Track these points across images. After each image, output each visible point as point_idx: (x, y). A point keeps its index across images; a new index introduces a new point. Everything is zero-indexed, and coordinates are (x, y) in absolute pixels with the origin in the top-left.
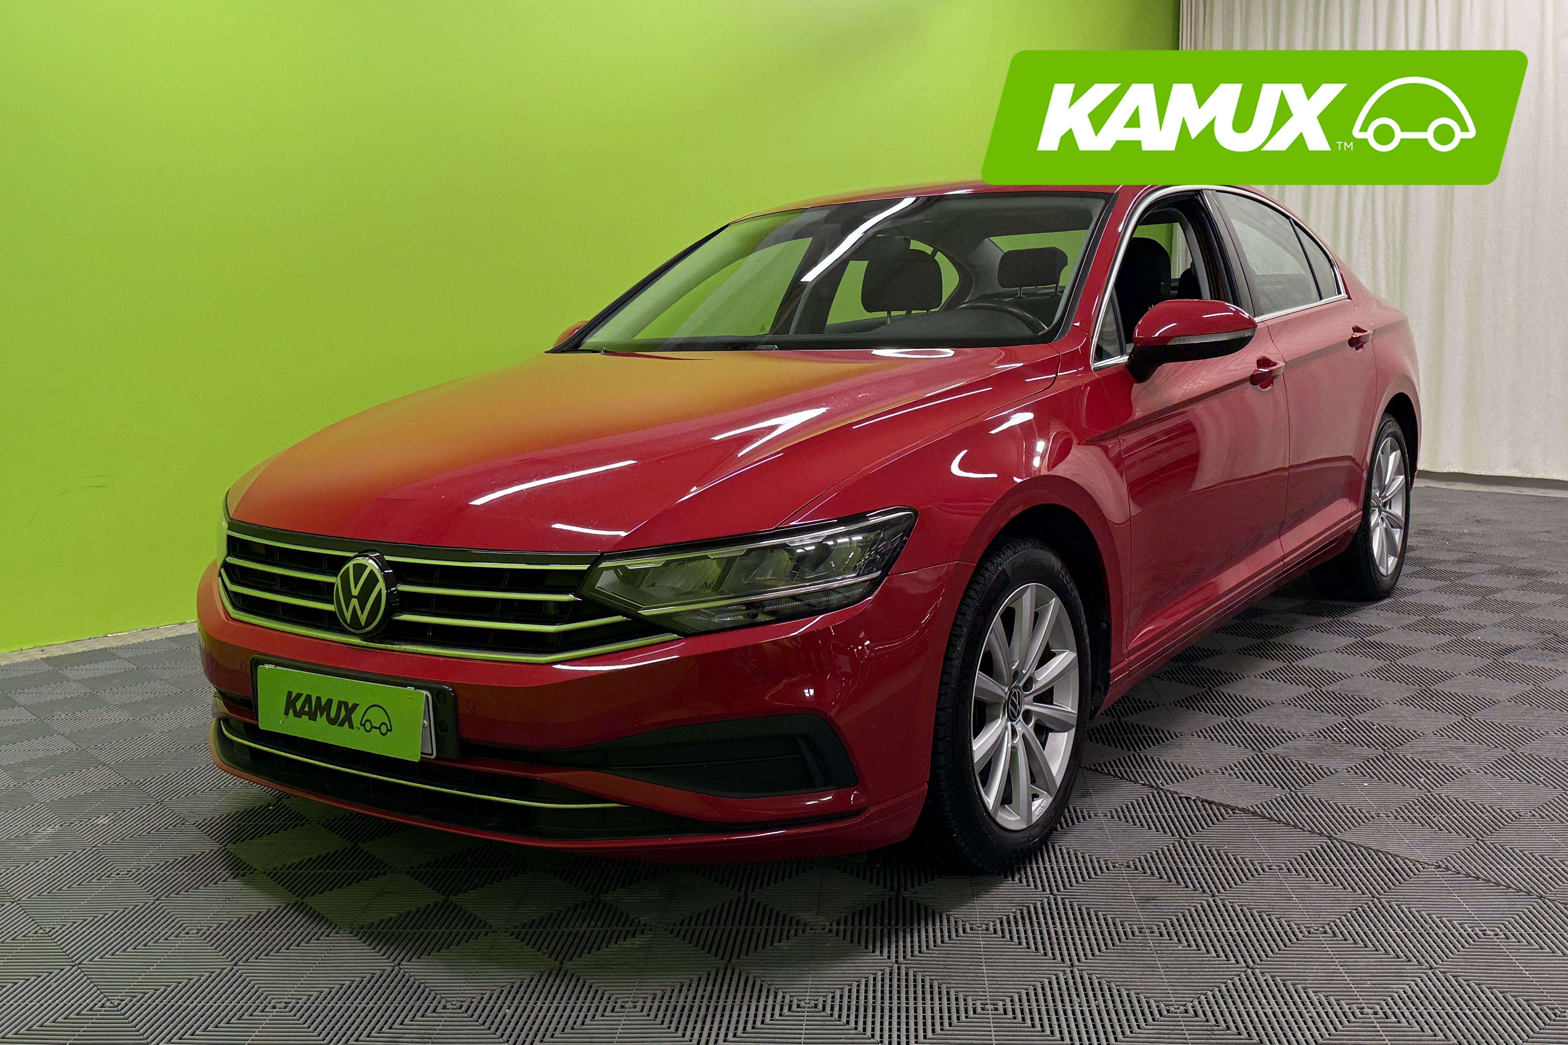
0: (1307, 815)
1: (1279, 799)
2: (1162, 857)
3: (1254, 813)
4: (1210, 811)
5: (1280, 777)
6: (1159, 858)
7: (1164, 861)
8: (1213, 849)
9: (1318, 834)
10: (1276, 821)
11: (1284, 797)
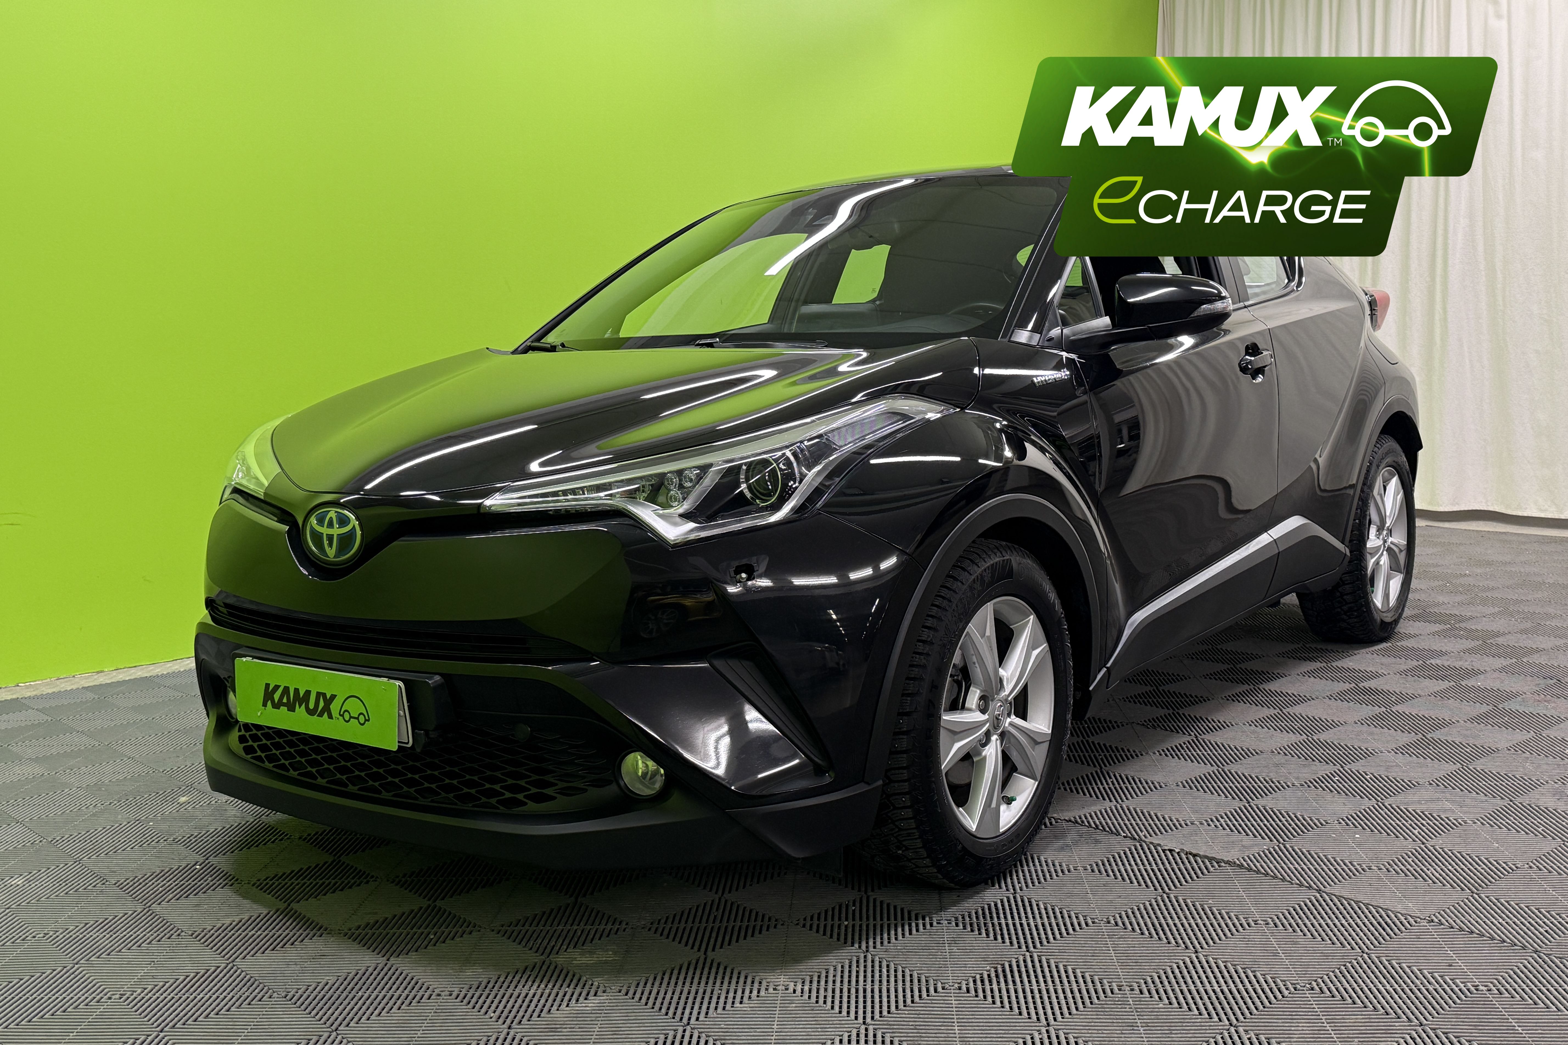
0: (1295, 868)
1: (1267, 852)
2: (1144, 912)
3: (1241, 866)
4: (1195, 864)
5: (1268, 829)
6: (1140, 914)
7: (1146, 916)
8: (1197, 903)
9: (1306, 887)
10: (1263, 874)
11: (1272, 850)
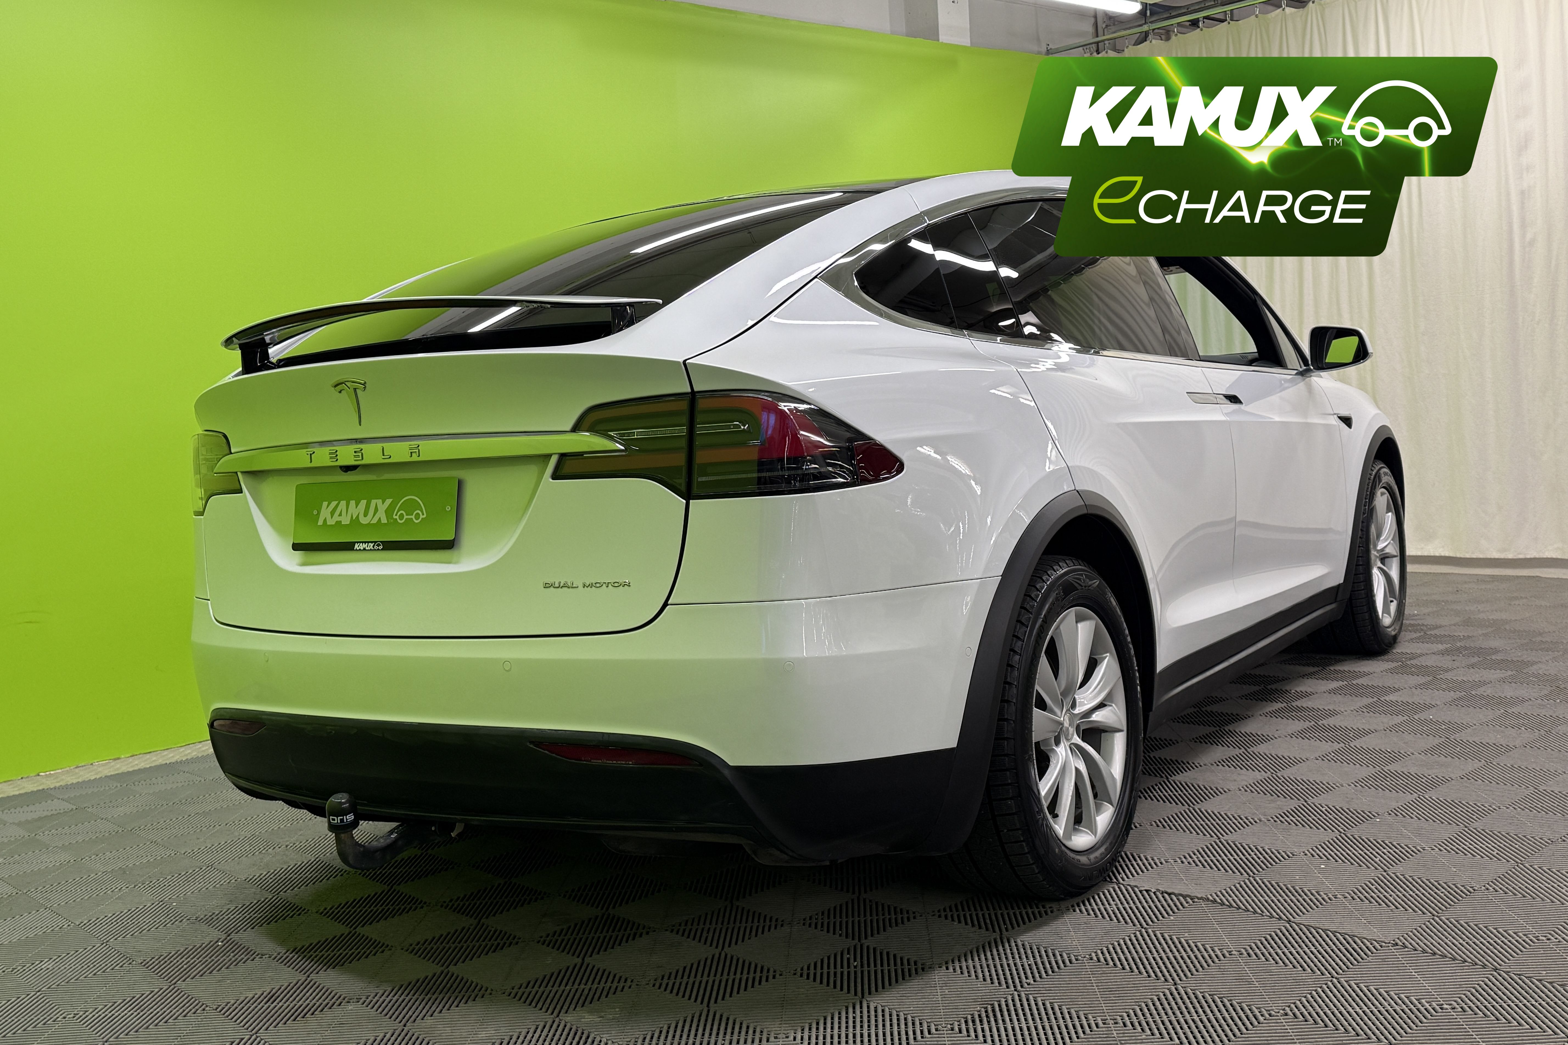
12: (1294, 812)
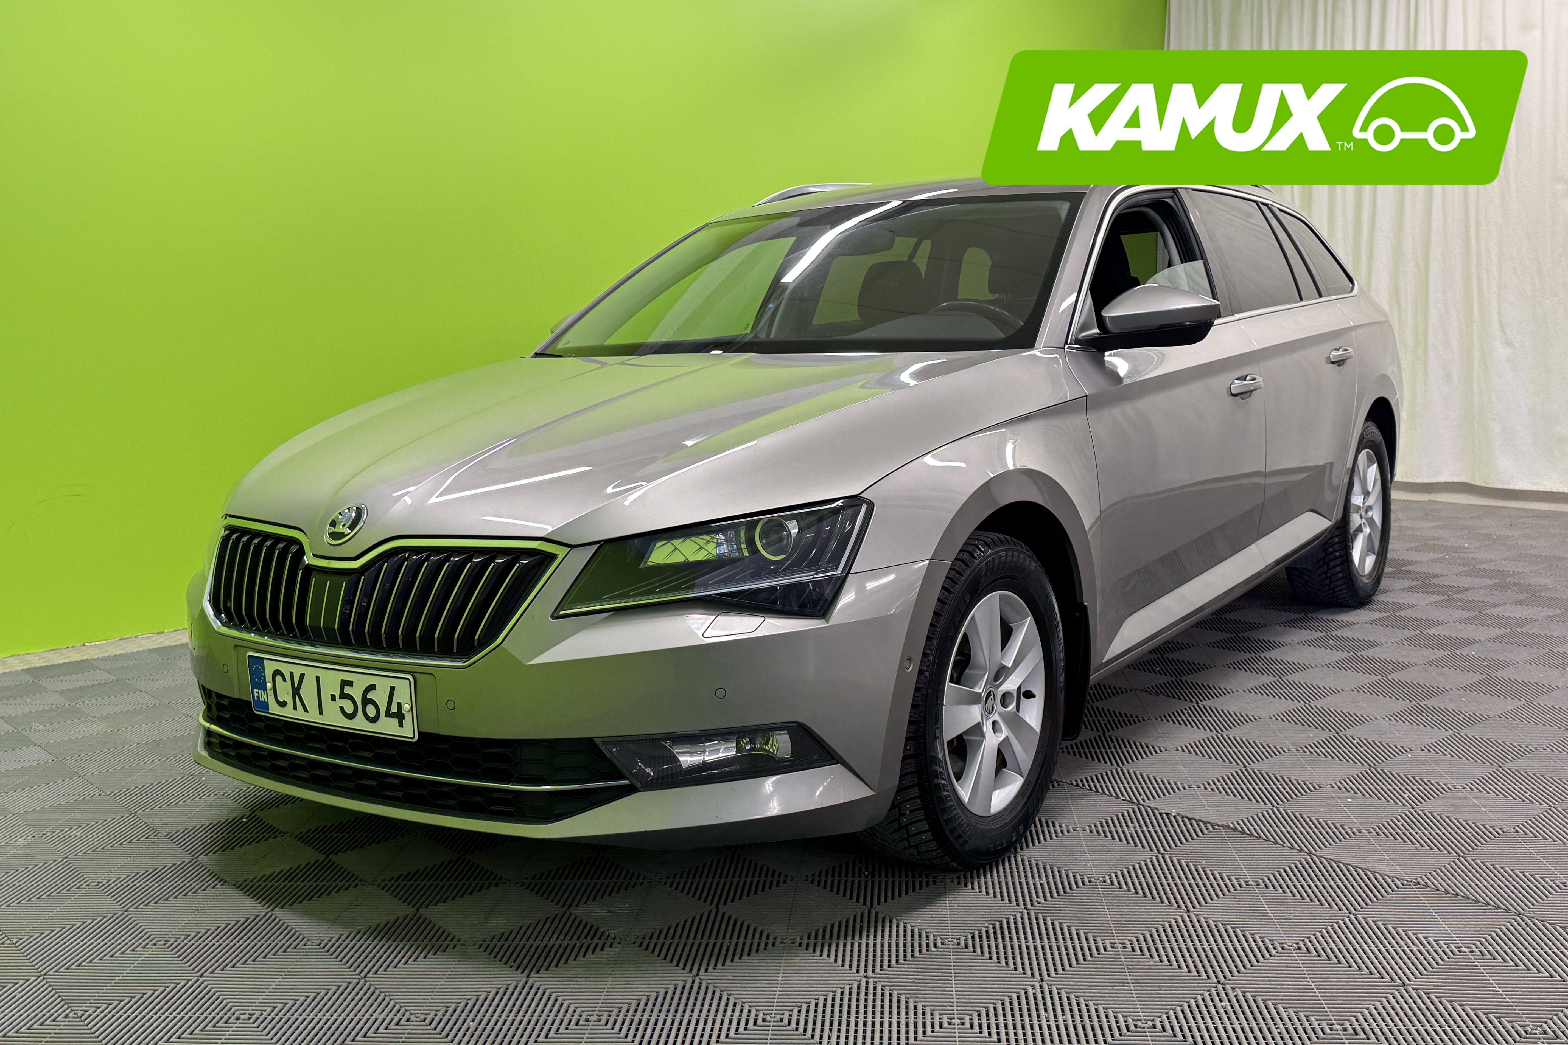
12: (1326, 743)
